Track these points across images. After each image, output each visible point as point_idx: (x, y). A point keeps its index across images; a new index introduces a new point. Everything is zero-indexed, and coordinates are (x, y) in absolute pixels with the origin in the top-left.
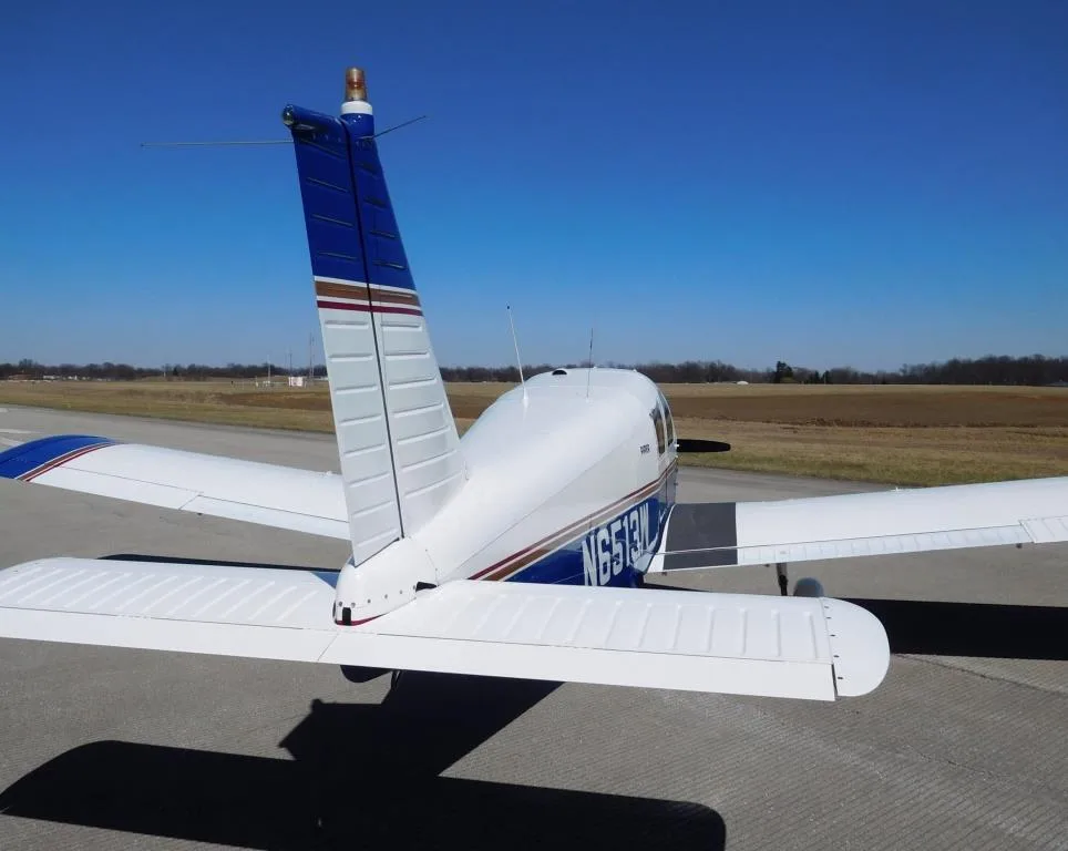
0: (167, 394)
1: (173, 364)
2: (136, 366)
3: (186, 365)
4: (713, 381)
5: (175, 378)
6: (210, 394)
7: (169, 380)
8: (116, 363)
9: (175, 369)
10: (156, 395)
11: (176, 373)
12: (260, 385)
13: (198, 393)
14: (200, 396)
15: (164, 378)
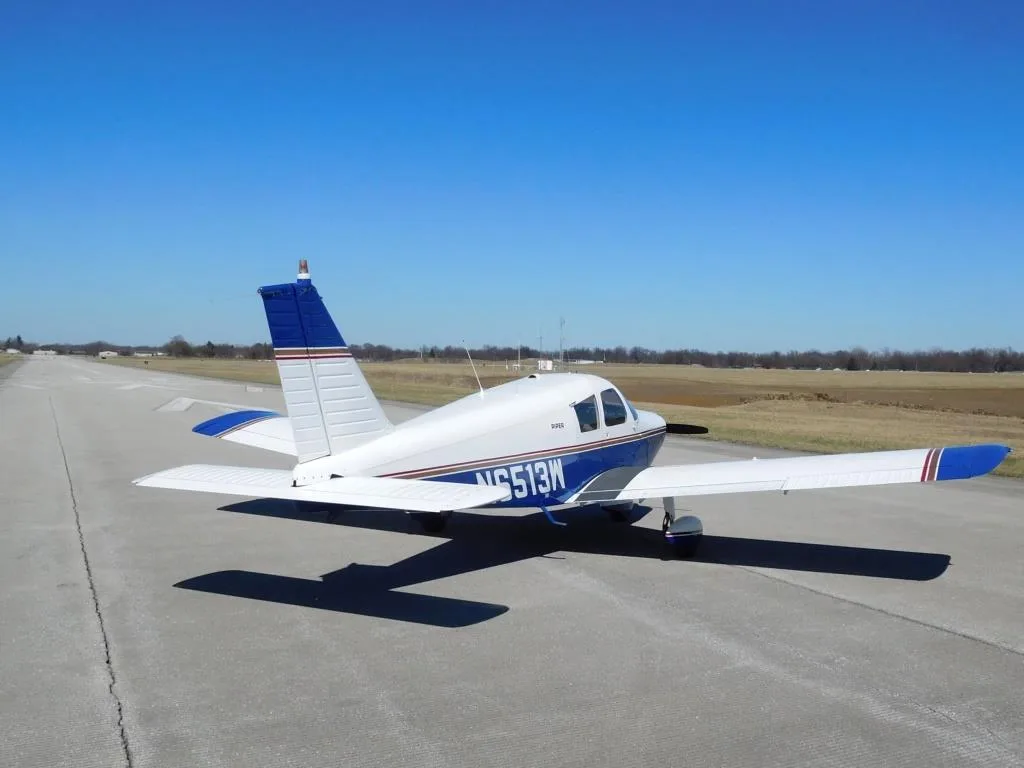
0: (418, 376)
1: (429, 346)
2: (394, 348)
3: (442, 347)
4: (1002, 370)
5: (432, 359)
6: (459, 377)
7: (426, 361)
8: (376, 343)
9: (432, 351)
10: (407, 377)
11: (432, 354)
12: (511, 369)
13: (448, 376)
14: (449, 379)
15: (420, 359)
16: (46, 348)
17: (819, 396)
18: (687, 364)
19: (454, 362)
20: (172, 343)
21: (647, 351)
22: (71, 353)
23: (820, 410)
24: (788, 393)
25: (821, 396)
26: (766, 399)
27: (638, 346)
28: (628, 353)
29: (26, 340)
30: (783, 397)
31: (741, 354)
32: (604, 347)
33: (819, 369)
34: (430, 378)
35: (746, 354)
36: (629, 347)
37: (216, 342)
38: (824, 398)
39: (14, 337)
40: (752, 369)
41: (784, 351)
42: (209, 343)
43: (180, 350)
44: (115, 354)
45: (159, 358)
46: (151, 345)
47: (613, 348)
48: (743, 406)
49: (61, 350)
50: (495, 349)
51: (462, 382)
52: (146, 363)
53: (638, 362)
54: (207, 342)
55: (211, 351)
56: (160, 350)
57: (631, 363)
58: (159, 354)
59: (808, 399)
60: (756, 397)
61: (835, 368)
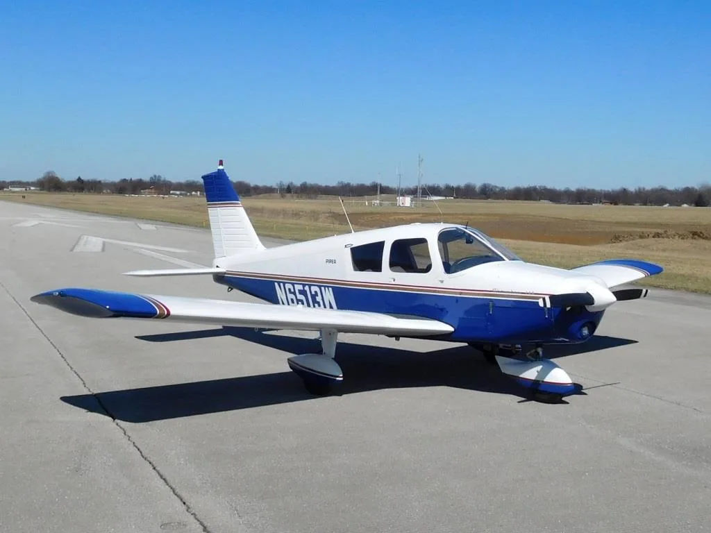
0: (284, 213)
1: (286, 182)
3: (298, 183)
5: (288, 195)
7: (283, 197)
9: (289, 186)
11: (289, 190)
12: (370, 204)
13: (314, 212)
14: (314, 215)
15: (277, 195)
17: (694, 234)
18: (535, 200)
19: (310, 198)
20: (44, 178)
21: (496, 187)
23: (705, 249)
24: (660, 231)
25: (696, 234)
26: (641, 237)
27: (486, 182)
28: (477, 189)
30: (658, 235)
31: (589, 190)
32: (454, 184)
33: (667, 205)
34: (296, 214)
35: (593, 190)
36: (478, 183)
37: (84, 178)
38: (699, 236)
40: (601, 205)
41: (632, 188)
42: (79, 178)
43: (51, 185)
45: (33, 192)
46: (24, 180)
47: (462, 184)
48: (620, 244)
50: (348, 185)
51: (327, 218)
52: (24, 197)
53: (487, 198)
54: (77, 178)
55: (81, 186)
56: (33, 184)
57: (480, 199)
58: (32, 188)
59: (683, 237)
60: (631, 235)
61: (683, 204)
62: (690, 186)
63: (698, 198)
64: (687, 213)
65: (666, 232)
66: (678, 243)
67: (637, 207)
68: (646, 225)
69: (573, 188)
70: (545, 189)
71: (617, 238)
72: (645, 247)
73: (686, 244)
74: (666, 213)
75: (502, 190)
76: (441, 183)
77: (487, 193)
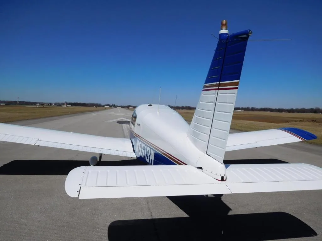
16: (119, 106)
17: (313, 121)
18: (266, 111)
22: (124, 108)
26: (295, 121)
29: (116, 105)
31: (282, 109)
32: (244, 107)
33: (305, 113)
36: (250, 107)
38: (315, 121)
39: (113, 104)
40: (285, 113)
44: (132, 108)
47: (246, 107)
48: (288, 123)
49: (122, 107)
53: (253, 111)
57: (251, 111)
59: (309, 121)
60: (292, 121)
61: (310, 112)
62: (312, 108)
63: (315, 111)
64: (311, 115)
65: (303, 120)
66: (307, 123)
67: (296, 113)
68: (298, 118)
69: (277, 108)
70: (269, 108)
71: (287, 121)
72: (296, 124)
73: (310, 124)
74: (305, 115)
75: (257, 109)
76: (240, 107)
77: (253, 109)
